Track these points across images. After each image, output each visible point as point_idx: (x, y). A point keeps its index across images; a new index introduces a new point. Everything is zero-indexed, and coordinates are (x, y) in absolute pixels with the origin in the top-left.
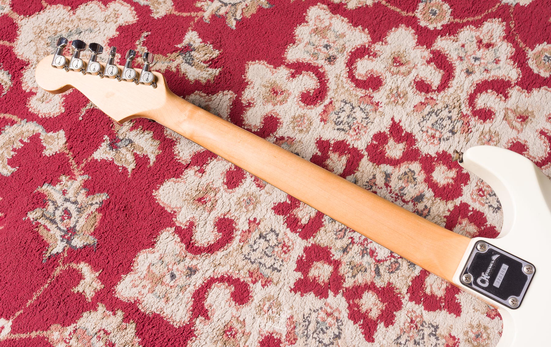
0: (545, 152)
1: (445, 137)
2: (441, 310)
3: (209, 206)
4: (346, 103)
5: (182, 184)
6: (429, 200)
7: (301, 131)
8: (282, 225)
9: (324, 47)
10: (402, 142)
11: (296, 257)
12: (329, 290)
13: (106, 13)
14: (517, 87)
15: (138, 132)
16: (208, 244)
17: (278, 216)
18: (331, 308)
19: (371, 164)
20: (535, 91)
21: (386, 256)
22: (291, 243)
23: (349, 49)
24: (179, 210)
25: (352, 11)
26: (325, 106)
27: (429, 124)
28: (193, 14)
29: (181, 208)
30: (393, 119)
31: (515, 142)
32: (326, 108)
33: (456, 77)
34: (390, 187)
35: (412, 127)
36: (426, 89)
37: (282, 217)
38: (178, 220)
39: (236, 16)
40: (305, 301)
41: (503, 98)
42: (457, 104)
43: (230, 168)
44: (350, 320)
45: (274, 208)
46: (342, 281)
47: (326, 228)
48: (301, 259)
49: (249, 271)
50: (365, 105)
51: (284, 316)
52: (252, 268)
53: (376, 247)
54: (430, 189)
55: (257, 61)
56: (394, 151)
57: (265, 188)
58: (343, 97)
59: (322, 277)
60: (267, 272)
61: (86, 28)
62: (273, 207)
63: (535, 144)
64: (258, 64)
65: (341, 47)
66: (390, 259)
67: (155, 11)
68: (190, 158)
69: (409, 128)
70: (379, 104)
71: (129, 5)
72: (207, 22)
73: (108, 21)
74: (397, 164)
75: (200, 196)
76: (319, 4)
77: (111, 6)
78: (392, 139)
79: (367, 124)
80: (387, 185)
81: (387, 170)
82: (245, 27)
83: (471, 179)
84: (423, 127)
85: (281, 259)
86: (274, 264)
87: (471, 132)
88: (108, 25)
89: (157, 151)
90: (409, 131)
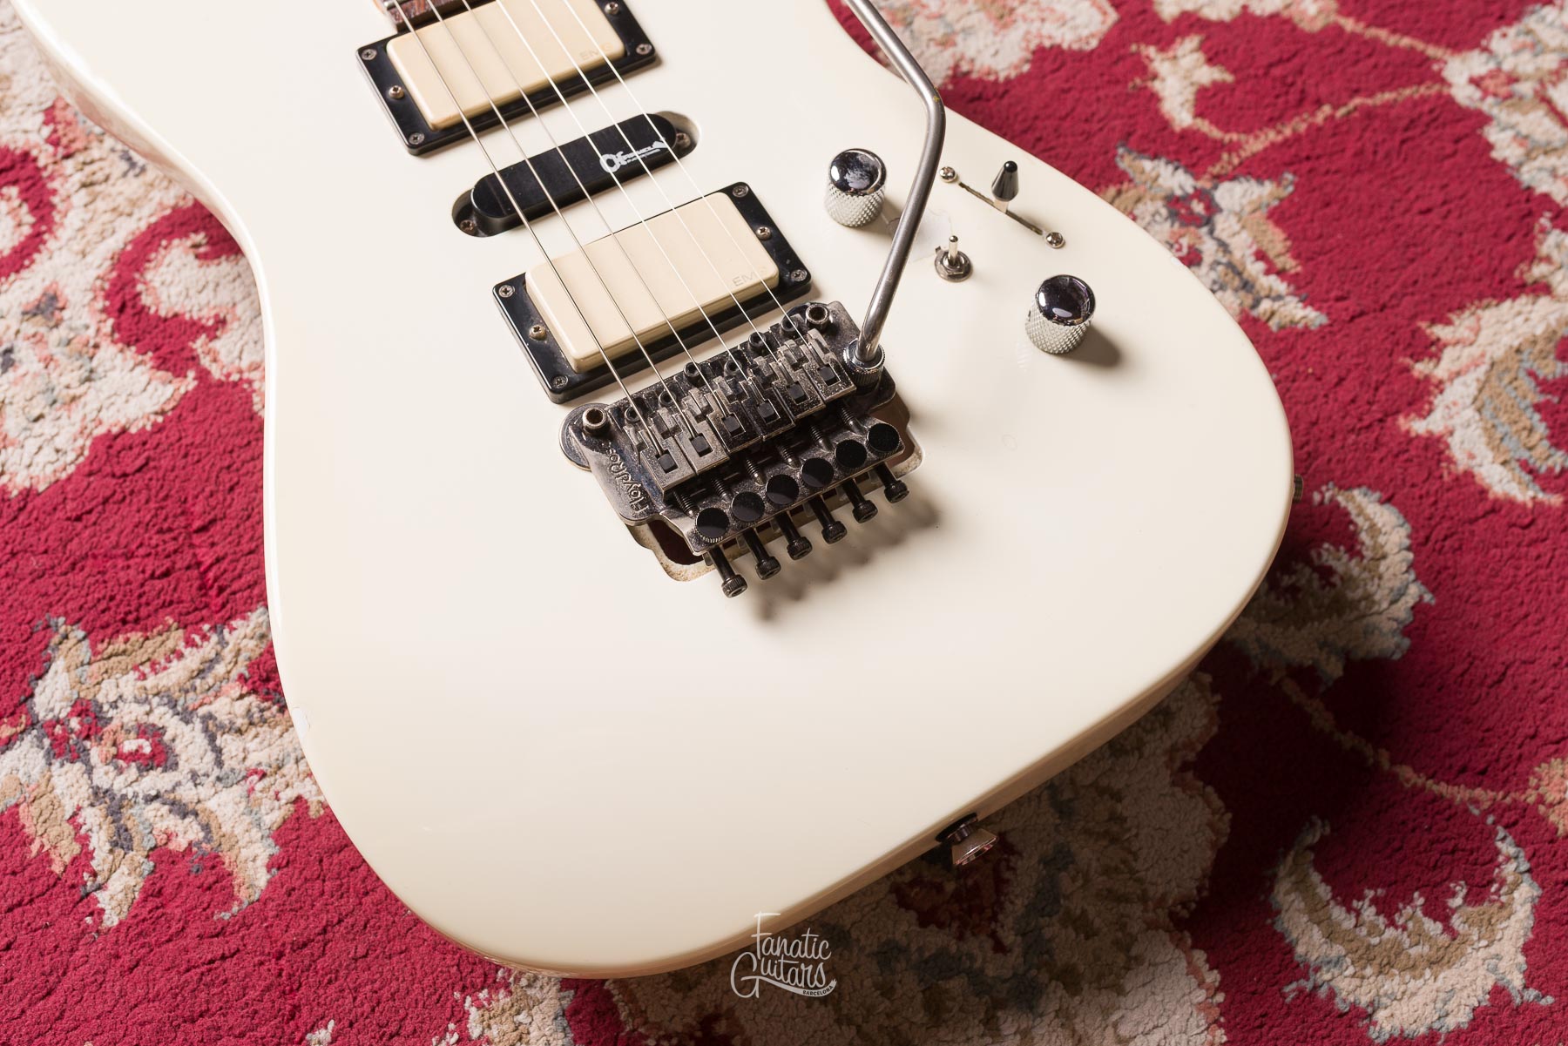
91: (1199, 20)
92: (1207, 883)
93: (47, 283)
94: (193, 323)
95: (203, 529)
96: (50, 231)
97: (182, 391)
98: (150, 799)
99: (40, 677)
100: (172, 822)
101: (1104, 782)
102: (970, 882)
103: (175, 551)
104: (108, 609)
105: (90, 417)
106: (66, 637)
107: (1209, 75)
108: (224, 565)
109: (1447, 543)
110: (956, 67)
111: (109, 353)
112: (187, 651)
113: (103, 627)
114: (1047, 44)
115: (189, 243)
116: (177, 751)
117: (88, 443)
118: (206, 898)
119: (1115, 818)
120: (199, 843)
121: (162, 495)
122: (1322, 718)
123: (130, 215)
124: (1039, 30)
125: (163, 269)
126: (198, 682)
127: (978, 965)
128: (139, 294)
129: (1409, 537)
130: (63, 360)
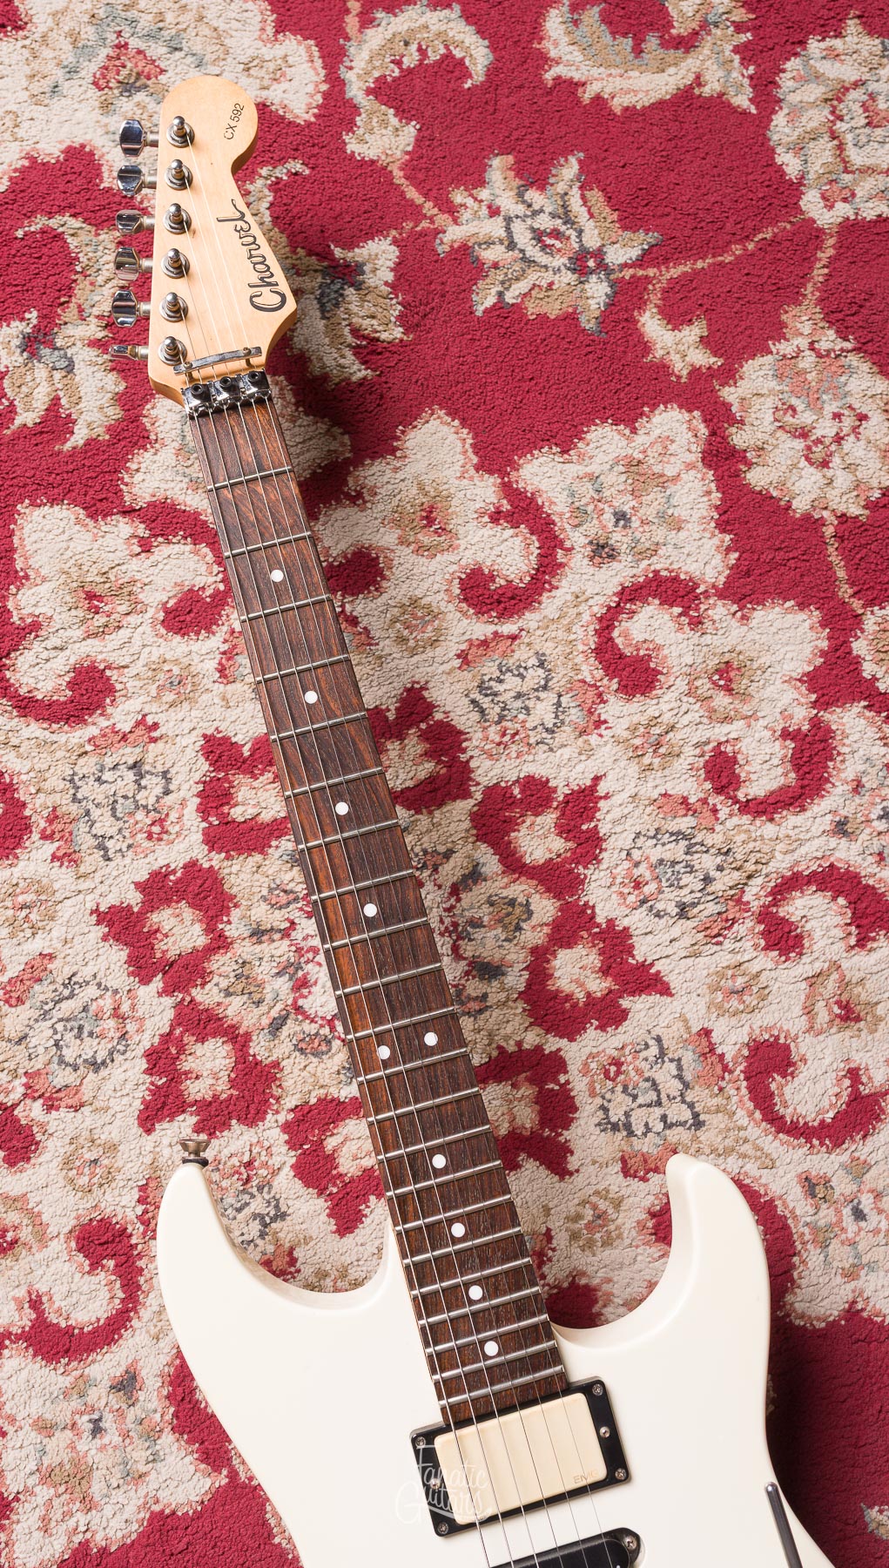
0: (818, 1114)
1: (660, 906)
2: (320, 1194)
3: (97, 624)
4: (541, 665)
5: (89, 536)
6: (503, 989)
7: (402, 640)
8: (191, 782)
9: (615, 514)
10: (567, 840)
11: (162, 862)
12: (160, 975)
13: (264, 50)
15: (100, 361)
16: (29, 692)
17: (202, 760)
18: (133, 1007)
19: (467, 824)
21: (320, 1014)
22: (177, 828)
23: (659, 564)
24: (39, 581)
25: (747, 489)
26: (496, 633)
27: (656, 854)
28: (429, 208)
29: (44, 580)
30: (597, 779)
31: (782, 1041)
32: (493, 640)
33: (808, 814)
34: (459, 900)
35: (618, 829)
36: (724, 781)
37: (206, 766)
38: (19, 597)
39: (507, 289)
40: (101, 952)
41: (853, 941)
42: (750, 867)
43: (203, 588)
44: (144, 1060)
45: (208, 738)
46: (199, 981)
47: (267, 862)
48: (167, 875)
49: (55, 809)
50: (573, 704)
51: (38, 945)
52: (64, 809)
53: (320, 983)
54: (526, 975)
55: (456, 422)
56: (535, 842)
57: (229, 687)
58: (548, 648)
59: (170, 940)
60: (85, 840)
61: (197, 48)
62: (209, 732)
63: (815, 1080)
64: (453, 430)
65: (647, 545)
66: (322, 1026)
67: (361, 131)
68: (148, 499)
69: (610, 826)
70: (603, 727)
71: (323, 72)
72: (440, 249)
73: (251, 72)
74: (514, 871)
75: (99, 590)
76: (696, 413)
77: (287, 42)
78: (554, 816)
79: (538, 743)
80: (455, 891)
81: (484, 864)
82: (503, 331)
83: (622, 1029)
84: (640, 848)
85: (131, 842)
86: (111, 837)
87: (719, 943)
88: (244, 80)
89: (101, 430)
90: (603, 830)
93: (130, 1361)
96: (135, 1309)
97: (217, 1485)
105: (151, 1495)
110: (854, 1302)
111: (168, 1439)
117: (147, 1516)
128: (196, 1387)
130: (136, 1439)
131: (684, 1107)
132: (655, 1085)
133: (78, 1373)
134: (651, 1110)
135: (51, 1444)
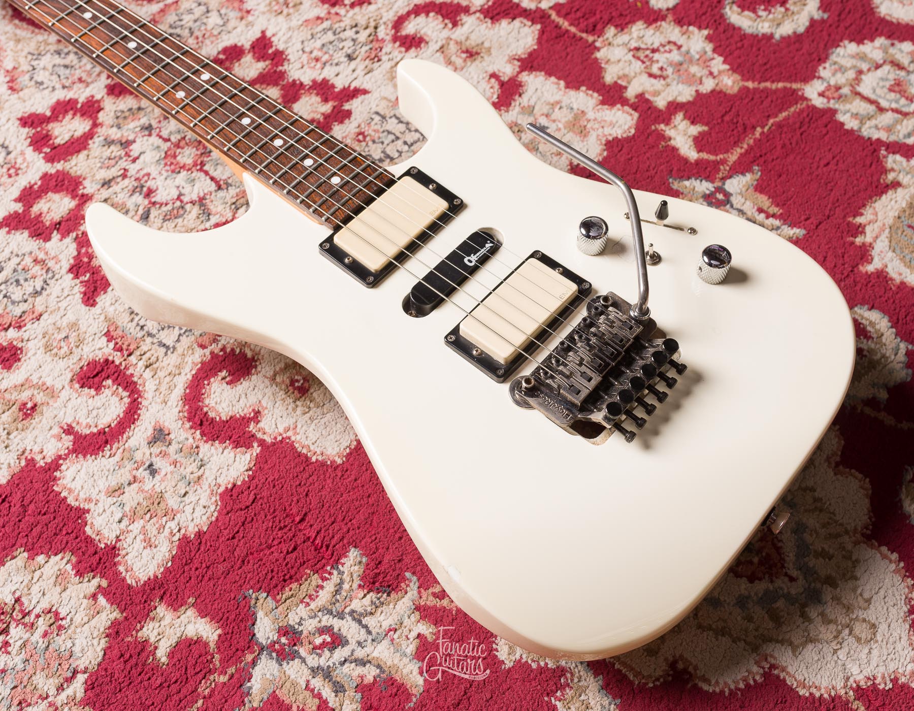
0: (489, 100)
1: (336, 61)
4: (200, 4)
8: (22, 140)
10: (265, 61)
11: (25, 183)
12: (55, 232)
14: (478, 14)
17: (22, 128)
18: (47, 253)
20: (504, 23)
21: (169, 198)
22: (25, 164)
26: (166, 5)
27: (318, 44)
35: (290, 44)
37: (26, 130)
40: (9, 240)
41: (450, 25)
42: (372, 24)
44: (70, 273)
45: (21, 119)
46: (82, 222)
47: (91, 152)
48: (31, 187)
50: (229, 11)
53: (160, 188)
56: (247, 71)
57: (21, 93)
59: (52, 214)
62: (19, 116)
66: (174, 203)
69: (284, 45)
70: (252, 12)
78: (249, 56)
79: (219, 33)
83: (352, 118)
84: (307, 46)
87: (379, 60)
90: (281, 47)
91: (678, 104)
92: (872, 514)
93: (153, 424)
94: (243, 418)
95: (302, 520)
96: (140, 396)
97: (255, 454)
98: (343, 663)
99: (253, 624)
100: (360, 670)
101: (803, 485)
102: (764, 554)
103: (294, 536)
104: (273, 577)
105: (213, 484)
106: (257, 599)
107: (695, 130)
108: (322, 534)
109: (908, 318)
110: (571, 164)
111: (206, 448)
112: (325, 584)
113: (274, 587)
114: (610, 138)
115: (220, 378)
116: (344, 635)
117: (218, 498)
118: (397, 700)
119: (816, 500)
120: (379, 676)
121: (272, 511)
122: (889, 421)
123: (180, 374)
124: (603, 133)
125: (212, 396)
126: (338, 597)
127: (786, 591)
128: (207, 413)
129: (889, 321)
130: (183, 460)
131: (413, 133)
132: (389, 132)
133: (121, 450)
134: (395, 143)
135: (125, 498)
